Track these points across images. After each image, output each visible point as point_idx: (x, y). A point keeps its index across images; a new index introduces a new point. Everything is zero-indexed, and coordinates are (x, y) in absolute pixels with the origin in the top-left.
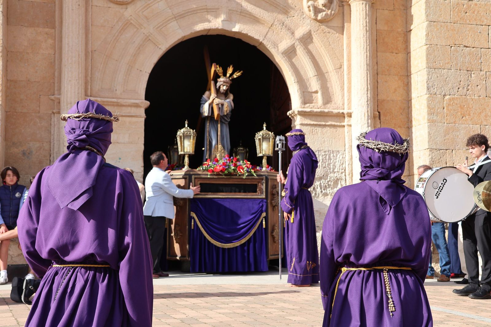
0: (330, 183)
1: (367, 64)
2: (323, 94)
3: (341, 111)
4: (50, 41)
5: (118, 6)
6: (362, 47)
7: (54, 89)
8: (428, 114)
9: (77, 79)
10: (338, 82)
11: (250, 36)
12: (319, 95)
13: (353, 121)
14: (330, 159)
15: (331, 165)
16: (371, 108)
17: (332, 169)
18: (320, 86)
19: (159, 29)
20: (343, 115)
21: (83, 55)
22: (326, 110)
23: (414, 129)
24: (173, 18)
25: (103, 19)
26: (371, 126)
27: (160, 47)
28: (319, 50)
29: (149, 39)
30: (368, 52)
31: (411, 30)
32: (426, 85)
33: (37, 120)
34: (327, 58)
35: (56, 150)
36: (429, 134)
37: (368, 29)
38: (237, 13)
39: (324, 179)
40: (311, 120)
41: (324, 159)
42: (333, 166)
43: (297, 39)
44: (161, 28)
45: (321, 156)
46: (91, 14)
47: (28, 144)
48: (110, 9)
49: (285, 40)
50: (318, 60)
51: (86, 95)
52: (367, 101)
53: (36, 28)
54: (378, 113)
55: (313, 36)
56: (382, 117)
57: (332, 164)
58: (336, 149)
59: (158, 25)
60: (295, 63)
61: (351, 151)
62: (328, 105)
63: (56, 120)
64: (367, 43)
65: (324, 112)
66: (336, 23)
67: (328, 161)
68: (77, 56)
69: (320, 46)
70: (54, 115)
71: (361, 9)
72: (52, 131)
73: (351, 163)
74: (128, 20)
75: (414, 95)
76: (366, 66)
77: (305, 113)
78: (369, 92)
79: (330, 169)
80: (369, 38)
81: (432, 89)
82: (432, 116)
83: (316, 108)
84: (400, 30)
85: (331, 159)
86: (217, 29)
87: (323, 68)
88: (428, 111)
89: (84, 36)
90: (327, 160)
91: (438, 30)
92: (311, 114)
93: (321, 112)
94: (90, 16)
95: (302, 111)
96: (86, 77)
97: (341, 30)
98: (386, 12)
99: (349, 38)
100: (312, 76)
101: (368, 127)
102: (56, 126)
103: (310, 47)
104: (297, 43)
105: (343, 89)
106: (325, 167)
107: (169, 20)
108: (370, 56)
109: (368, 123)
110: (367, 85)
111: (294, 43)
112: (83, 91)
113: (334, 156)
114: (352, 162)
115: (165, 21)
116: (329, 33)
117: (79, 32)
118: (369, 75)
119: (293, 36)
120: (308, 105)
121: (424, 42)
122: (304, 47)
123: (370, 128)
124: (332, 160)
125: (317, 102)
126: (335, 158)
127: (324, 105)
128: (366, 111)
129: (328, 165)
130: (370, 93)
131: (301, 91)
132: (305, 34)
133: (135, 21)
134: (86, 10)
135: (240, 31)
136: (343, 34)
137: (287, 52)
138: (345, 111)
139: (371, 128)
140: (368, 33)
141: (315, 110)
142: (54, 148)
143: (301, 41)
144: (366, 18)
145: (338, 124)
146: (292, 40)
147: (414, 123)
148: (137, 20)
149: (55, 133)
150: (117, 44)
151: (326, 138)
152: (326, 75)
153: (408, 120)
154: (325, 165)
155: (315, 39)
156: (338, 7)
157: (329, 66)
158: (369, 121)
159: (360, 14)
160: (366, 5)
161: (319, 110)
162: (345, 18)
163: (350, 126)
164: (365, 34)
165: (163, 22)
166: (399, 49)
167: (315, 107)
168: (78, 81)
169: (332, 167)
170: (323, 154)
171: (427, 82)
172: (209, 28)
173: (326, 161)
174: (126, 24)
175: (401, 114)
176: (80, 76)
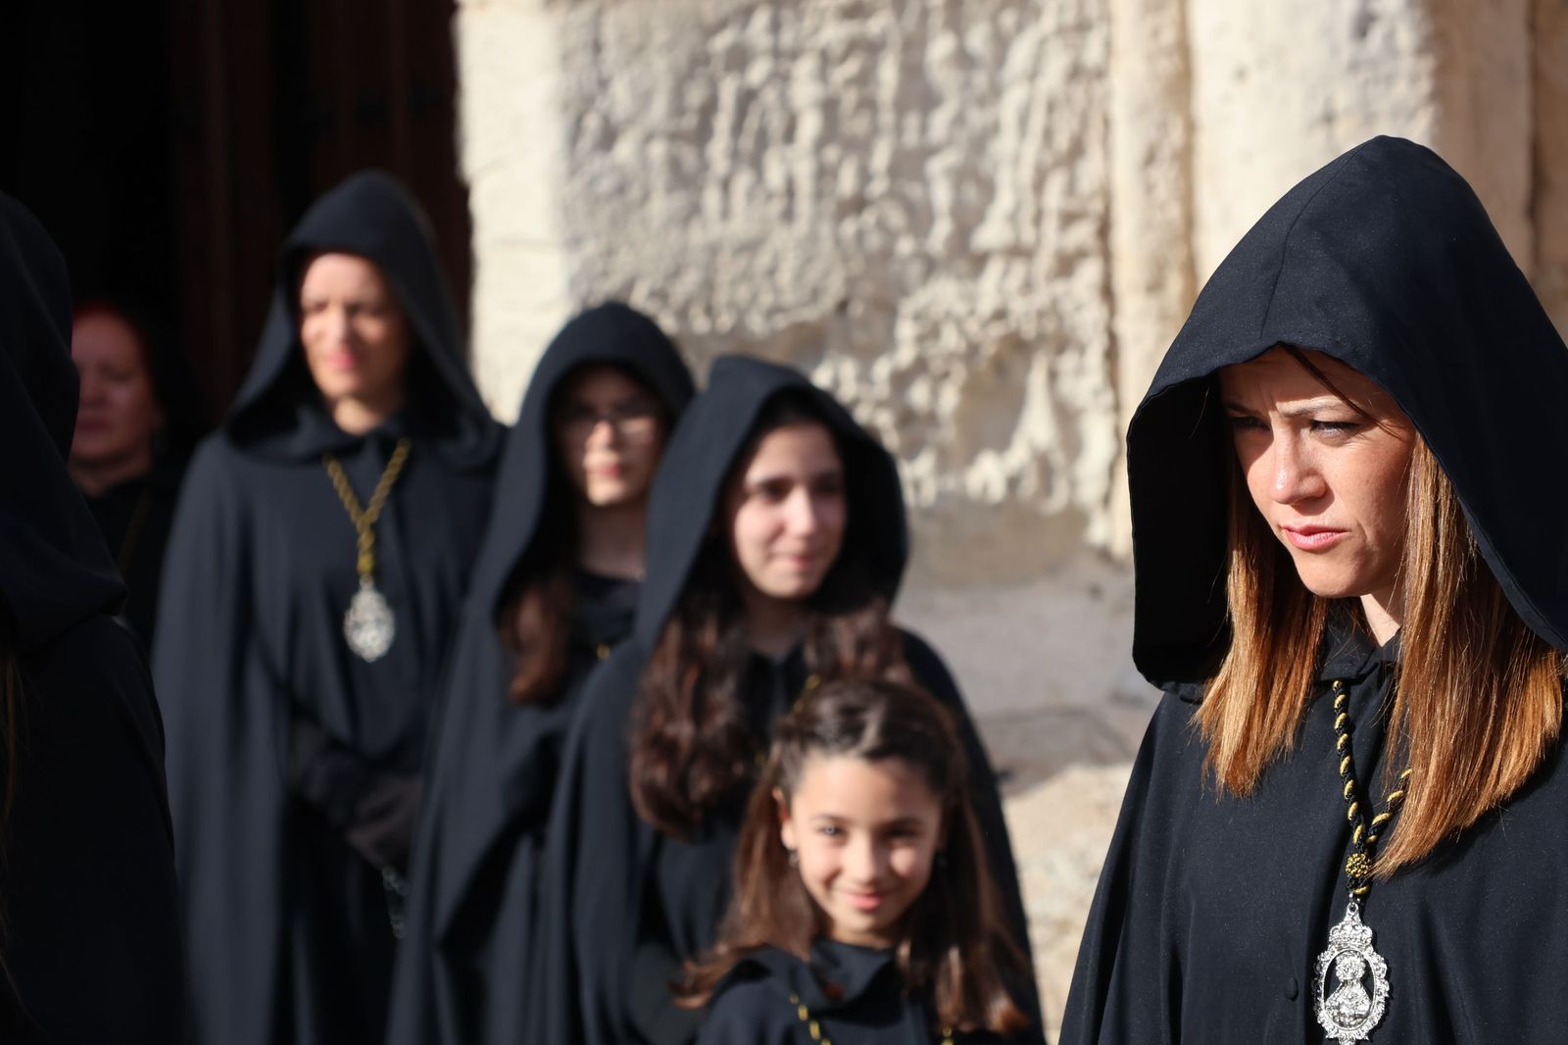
0: (919, 395)
14: (919, 95)
15: (935, 166)
17: (943, 227)
39: (850, 349)
41: (850, 98)
45: (804, 69)
57: (950, 158)
67: (899, 130)
73: (1176, 137)
79: (919, 218)
85: (930, 104)
106: (858, 204)
113: (963, 59)
114: (1190, 128)
124: (951, 106)
126: (981, 79)
129: (894, 171)
154: (865, 176)
169: (942, 195)
170: (834, 33)
173: (875, 131)
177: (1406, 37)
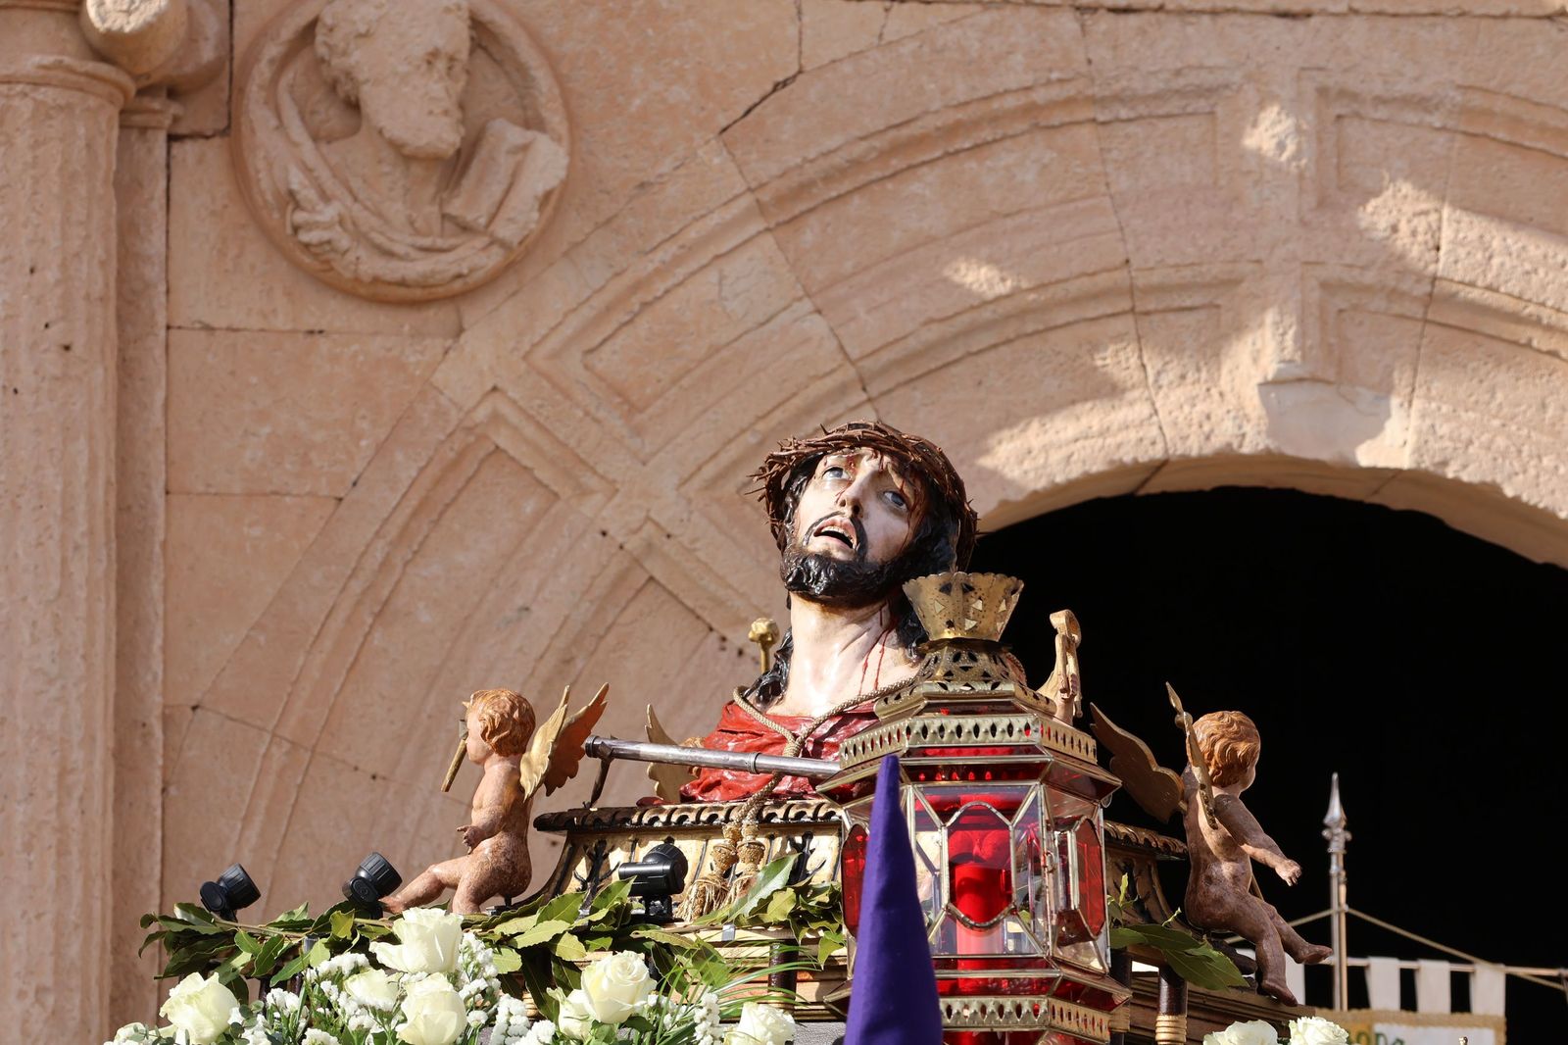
5: (383, 318)
9: (48, 980)
11: (1516, 500)
21: (95, 769)
24: (843, 390)
25: (266, 430)
29: (651, 579)
38: (1396, 309)
46: (160, 396)
48: (323, 345)
59: (725, 459)
68: (52, 785)
74: (470, 430)
86: (1226, 458)
89: (106, 609)
94: (157, 418)
115: (778, 415)
117: (65, 574)
133: (529, 430)
134: (126, 370)
135: (1427, 464)
148: (538, 424)
150: (377, 638)
165: (761, 426)
168: (50, 1000)
172: (1157, 453)
174: (455, 464)
176: (74, 950)
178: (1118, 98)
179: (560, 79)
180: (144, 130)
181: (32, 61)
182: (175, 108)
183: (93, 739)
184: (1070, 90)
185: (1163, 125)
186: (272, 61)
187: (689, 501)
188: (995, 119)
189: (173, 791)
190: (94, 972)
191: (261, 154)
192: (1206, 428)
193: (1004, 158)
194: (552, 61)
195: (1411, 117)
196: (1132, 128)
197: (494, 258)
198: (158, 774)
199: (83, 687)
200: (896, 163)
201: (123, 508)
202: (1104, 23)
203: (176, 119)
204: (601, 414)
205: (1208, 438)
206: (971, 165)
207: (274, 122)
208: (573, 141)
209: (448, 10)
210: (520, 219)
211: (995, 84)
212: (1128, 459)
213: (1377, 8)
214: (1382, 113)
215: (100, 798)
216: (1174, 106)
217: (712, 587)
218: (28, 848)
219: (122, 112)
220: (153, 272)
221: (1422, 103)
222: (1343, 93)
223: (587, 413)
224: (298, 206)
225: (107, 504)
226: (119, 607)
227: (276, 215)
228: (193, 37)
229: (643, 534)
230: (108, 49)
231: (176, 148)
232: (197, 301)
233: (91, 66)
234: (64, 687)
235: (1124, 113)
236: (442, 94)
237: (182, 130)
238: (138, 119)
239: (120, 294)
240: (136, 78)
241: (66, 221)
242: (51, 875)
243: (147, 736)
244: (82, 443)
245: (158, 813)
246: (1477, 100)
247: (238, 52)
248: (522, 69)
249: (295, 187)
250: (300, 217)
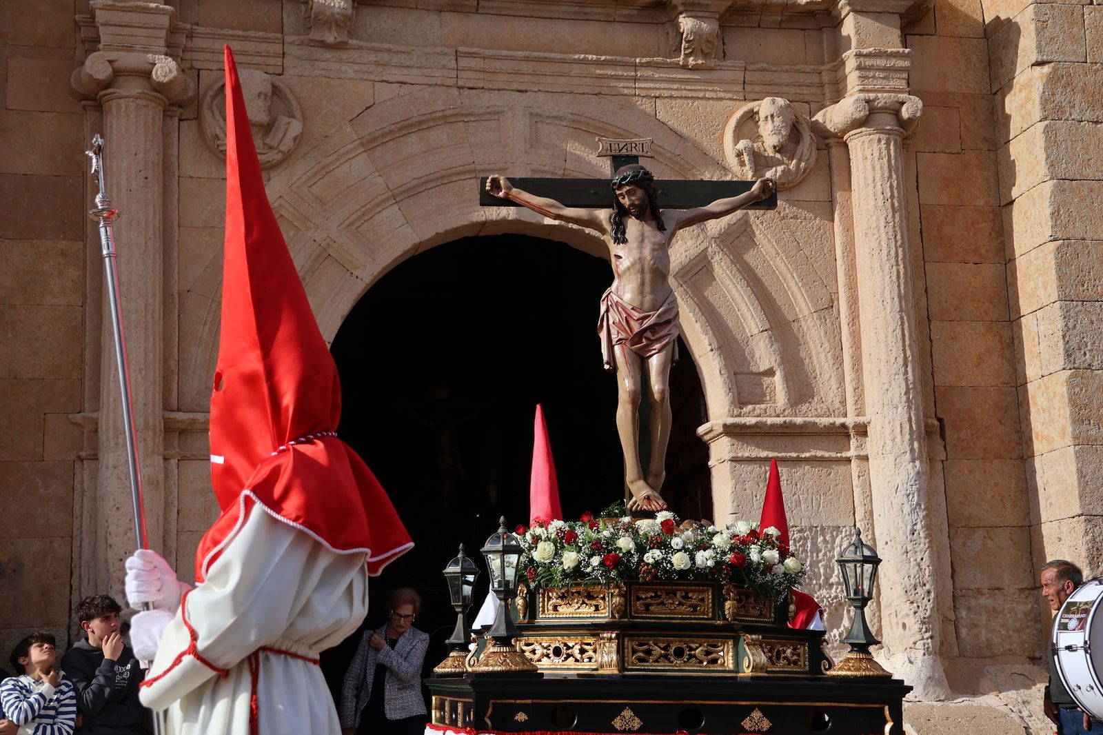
1: (899, 296)
2: (787, 378)
3: (839, 421)
4: (72, 273)
6: (885, 252)
7: (83, 397)
8: (1074, 422)
9: (143, 367)
10: (826, 345)
12: (778, 379)
13: (872, 445)
15: (820, 564)
16: (917, 409)
17: (823, 578)
18: (778, 358)
19: (353, 227)
20: (843, 430)
21: (156, 304)
22: (799, 420)
23: (1038, 463)
24: (388, 199)
25: (210, 208)
26: (920, 458)
27: (356, 273)
28: (771, 263)
29: (329, 255)
30: (900, 263)
31: (1012, 202)
32: (1061, 344)
33: (38, 480)
34: (792, 284)
35: (86, 556)
36: (1081, 475)
37: (896, 204)
40: (758, 446)
41: (801, 549)
42: (825, 569)
43: (712, 238)
44: (357, 225)
46: (176, 197)
47: (12, 544)
49: (680, 242)
50: (770, 289)
51: (166, 407)
52: (907, 393)
53: (34, 241)
54: (936, 423)
55: (754, 228)
56: (948, 433)
57: (823, 563)
58: (829, 524)
59: (352, 219)
60: (711, 299)
61: (873, 525)
62: (804, 407)
63: (86, 477)
64: (896, 242)
65: (792, 425)
66: (812, 191)
67: (812, 557)
68: (143, 309)
69: (773, 252)
70: (83, 464)
71: (876, 154)
72: (77, 508)
75: (1032, 371)
76: (896, 300)
77: (744, 431)
78: (910, 369)
79: (817, 576)
80: (901, 228)
81: (1079, 354)
82: (1084, 428)
83: (770, 416)
84: (981, 203)
85: (818, 551)
86: (504, 222)
87: (785, 310)
88: (1072, 414)
89: (160, 257)
90: (809, 554)
91: (1082, 199)
92: (758, 430)
93: (785, 425)
94: (176, 204)
95: (734, 426)
96: (166, 359)
97: (828, 208)
98: (942, 159)
99: (849, 228)
100: (755, 331)
101: (913, 460)
102: (87, 494)
103: (750, 257)
104: (713, 248)
105: (841, 363)
107: (378, 205)
108: (905, 274)
109: (912, 450)
110: (904, 350)
111: (707, 248)
112: (158, 397)
113: (825, 541)
115: (368, 206)
116: (795, 217)
117: (146, 246)
118: (906, 325)
119: (702, 230)
120: (750, 407)
121: (1049, 232)
122: (732, 258)
123: (918, 463)
124: (823, 552)
125: (774, 401)
126: (829, 546)
127: (792, 406)
128: (906, 416)
129: (810, 565)
130: (913, 370)
131: (729, 373)
132: (732, 223)
133: (291, 209)
134: (166, 190)
136: (833, 220)
137: (687, 273)
138: (850, 420)
139: (921, 462)
140: (897, 215)
141: (770, 421)
142: (80, 552)
143: (722, 241)
144: (890, 177)
145: (833, 455)
146: (699, 242)
147: (1038, 446)
148: (294, 208)
149: (85, 511)
151: (803, 494)
152: (795, 326)
153: (1021, 438)
155: (759, 237)
156: (814, 153)
157: (800, 303)
158: (916, 445)
159: (874, 169)
160: (888, 144)
161: (780, 420)
162: (836, 179)
163: (866, 458)
164: (890, 218)
165: (363, 209)
166: (983, 251)
167: (768, 414)
168: (144, 373)
169: (822, 571)
170: (797, 535)
171: (1064, 337)
172: (483, 219)
173: (807, 557)
175: (1000, 421)
176: (151, 358)
177: (922, 535)
178: (471, 114)
179: (299, 104)
180: (171, 117)
181: (135, 92)
182: (181, 110)
183: (156, 296)
184: (456, 111)
185: (484, 123)
186: (211, 96)
187: (341, 232)
188: (433, 120)
189: (181, 316)
190: (157, 366)
191: (207, 123)
192: (498, 212)
193: (437, 131)
194: (298, 99)
195: (558, 122)
196: (475, 124)
197: (279, 156)
198: (177, 310)
199: (152, 280)
200: (404, 132)
201: (165, 230)
202: (466, 91)
203: (181, 114)
204: (314, 205)
205: (498, 215)
206: (427, 133)
207: (211, 114)
208: (304, 122)
209: (265, 80)
210: (287, 144)
211: (434, 109)
212: (475, 220)
213: (546, 90)
214: (549, 121)
215: (158, 313)
216: (487, 117)
217: (348, 257)
218: (136, 327)
219: (164, 111)
220: (174, 159)
221: (560, 118)
222: (537, 115)
223: (309, 205)
224: (219, 139)
225: (159, 226)
226: (164, 260)
227: (212, 142)
228: (186, 88)
229: (327, 241)
230: (160, 88)
231: (181, 123)
232: (188, 169)
233: (154, 93)
234: (146, 280)
235: (473, 119)
236: (263, 105)
237: (183, 118)
238: (169, 113)
239: (163, 166)
240: (168, 99)
241: (146, 140)
242: (143, 336)
243: (173, 299)
244: (151, 207)
245: (177, 322)
246: (576, 118)
247: (200, 95)
248: (288, 100)
249: (217, 133)
250: (219, 142)
